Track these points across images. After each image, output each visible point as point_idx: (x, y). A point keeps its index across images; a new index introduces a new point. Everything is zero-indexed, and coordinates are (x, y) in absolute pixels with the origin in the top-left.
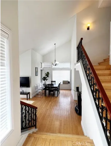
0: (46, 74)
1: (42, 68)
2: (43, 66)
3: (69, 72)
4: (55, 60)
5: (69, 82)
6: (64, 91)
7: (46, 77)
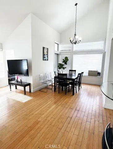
0: (63, 60)
1: (59, 51)
2: (60, 49)
3: (101, 56)
4: (75, 35)
5: (99, 74)
6: (89, 87)
7: (63, 63)
